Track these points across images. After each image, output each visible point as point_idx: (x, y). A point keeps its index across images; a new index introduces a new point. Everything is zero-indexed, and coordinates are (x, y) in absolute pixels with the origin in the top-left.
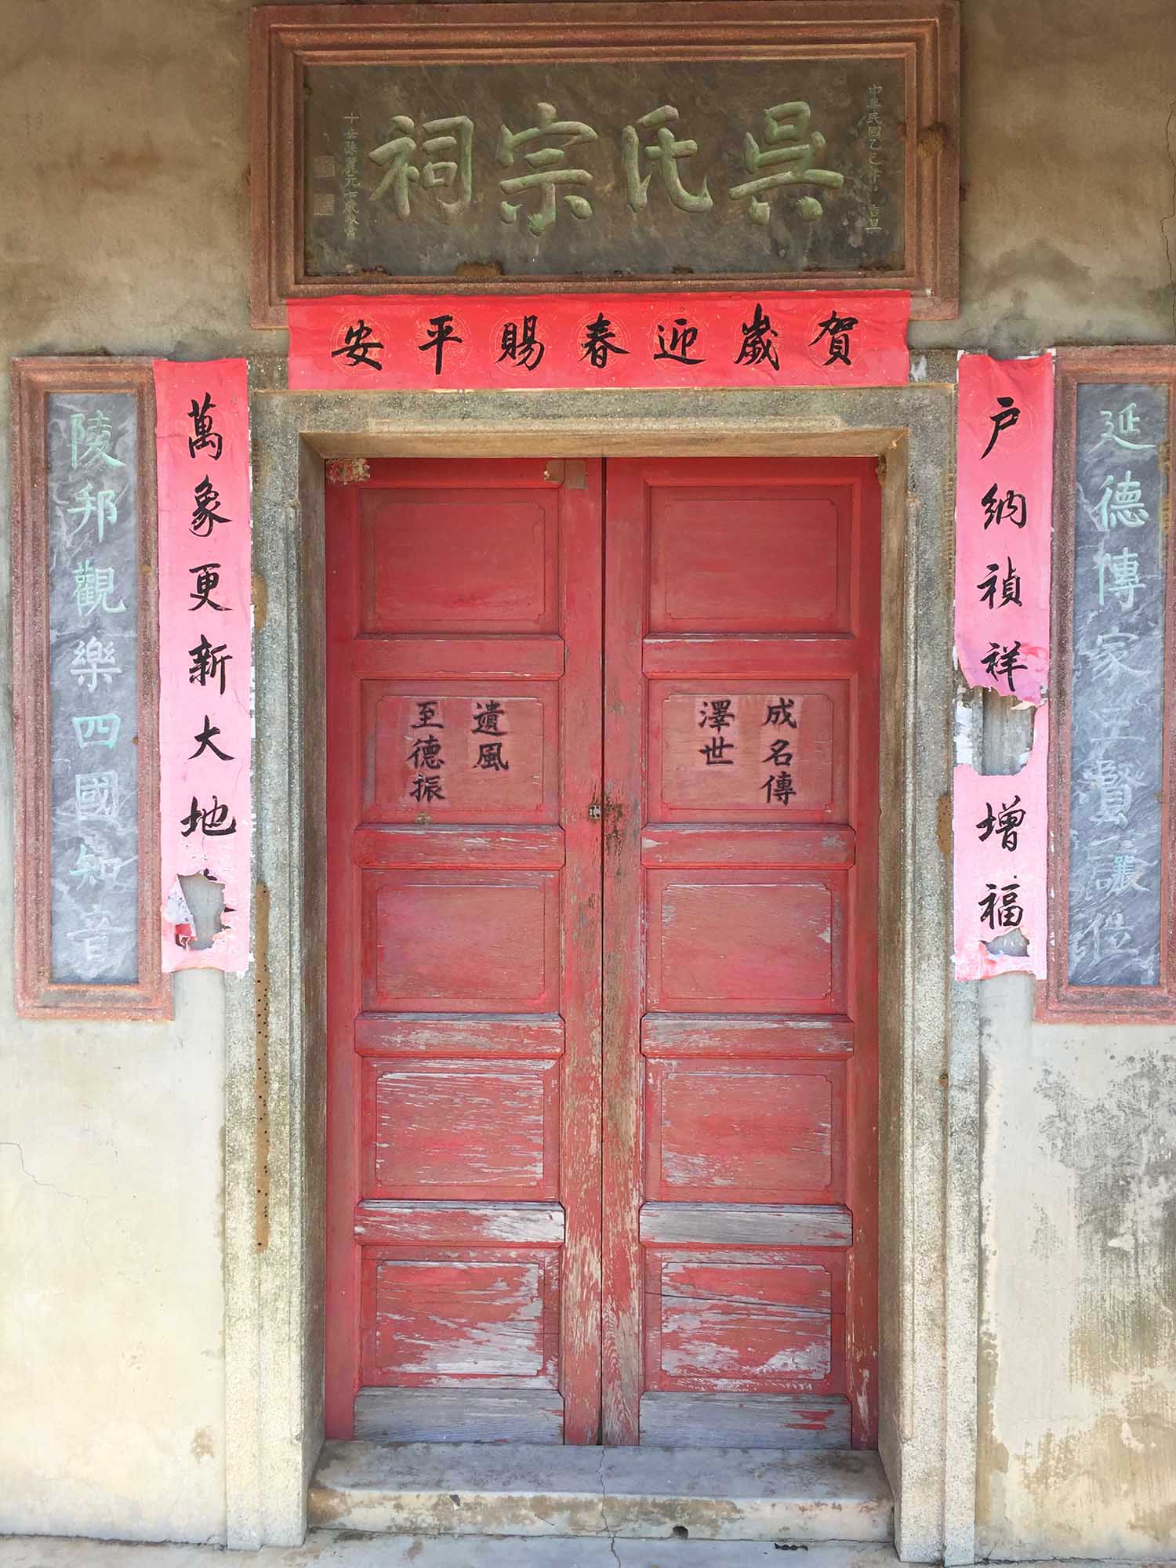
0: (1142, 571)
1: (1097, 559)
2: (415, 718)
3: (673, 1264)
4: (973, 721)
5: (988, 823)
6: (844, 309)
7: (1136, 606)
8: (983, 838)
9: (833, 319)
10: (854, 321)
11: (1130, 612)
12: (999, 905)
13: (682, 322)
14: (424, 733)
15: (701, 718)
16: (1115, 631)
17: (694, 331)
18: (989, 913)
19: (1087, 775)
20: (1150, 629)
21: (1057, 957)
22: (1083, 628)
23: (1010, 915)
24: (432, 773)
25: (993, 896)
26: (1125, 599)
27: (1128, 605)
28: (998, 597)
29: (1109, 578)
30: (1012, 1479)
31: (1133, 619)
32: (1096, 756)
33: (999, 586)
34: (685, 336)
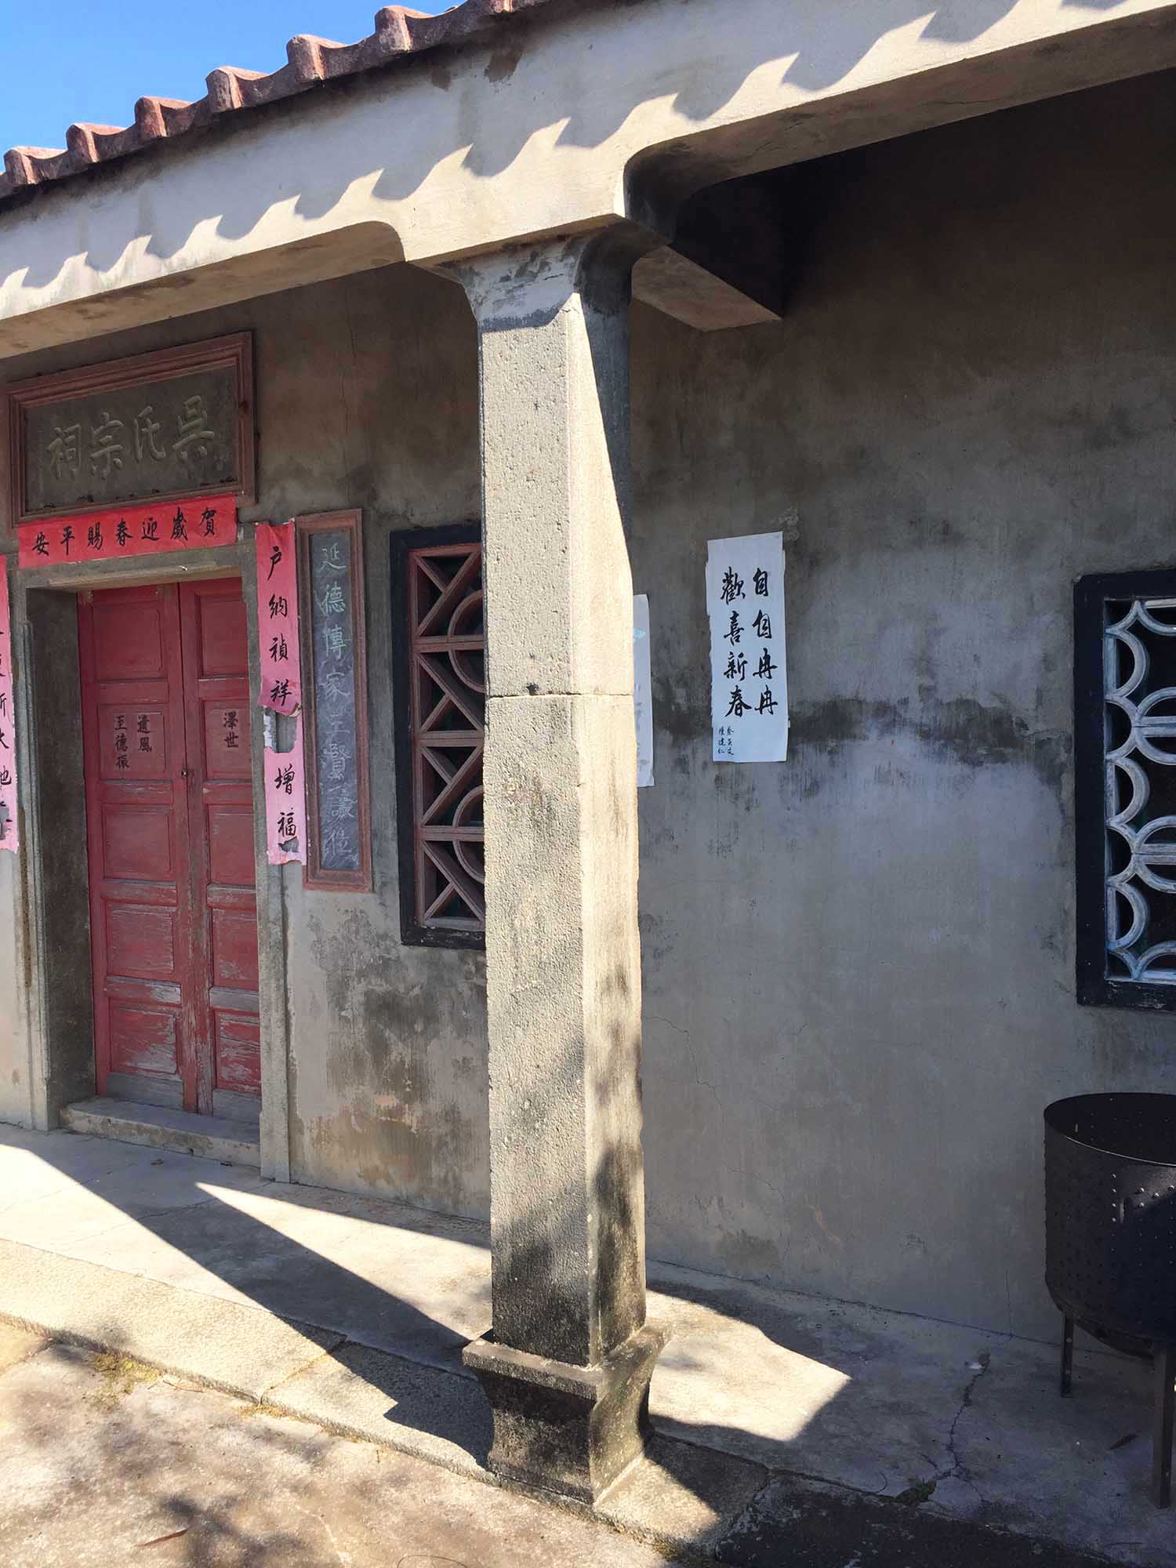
0: (344, 638)
1: (324, 632)
2: (116, 725)
3: (225, 1020)
4: (271, 723)
5: (278, 779)
6: (211, 505)
7: (342, 657)
8: (278, 787)
9: (207, 512)
10: (214, 511)
11: (339, 660)
12: (286, 823)
13: (151, 519)
14: (119, 733)
15: (224, 722)
16: (334, 672)
17: (156, 523)
18: (281, 828)
19: (325, 752)
20: (348, 670)
21: (313, 852)
22: (320, 671)
23: (291, 830)
24: (123, 753)
25: (283, 818)
26: (337, 653)
27: (339, 657)
28: (278, 655)
29: (330, 642)
30: (307, 1138)
31: (341, 665)
32: (329, 741)
33: (278, 649)
34: (153, 526)
